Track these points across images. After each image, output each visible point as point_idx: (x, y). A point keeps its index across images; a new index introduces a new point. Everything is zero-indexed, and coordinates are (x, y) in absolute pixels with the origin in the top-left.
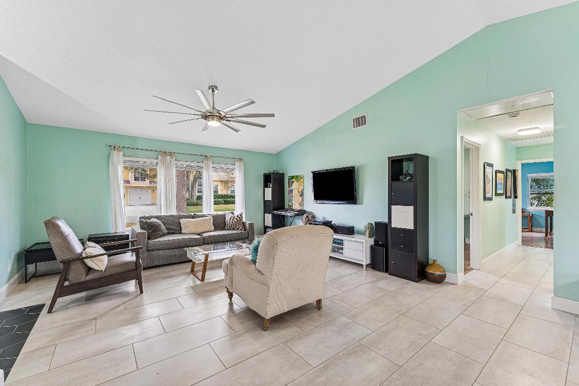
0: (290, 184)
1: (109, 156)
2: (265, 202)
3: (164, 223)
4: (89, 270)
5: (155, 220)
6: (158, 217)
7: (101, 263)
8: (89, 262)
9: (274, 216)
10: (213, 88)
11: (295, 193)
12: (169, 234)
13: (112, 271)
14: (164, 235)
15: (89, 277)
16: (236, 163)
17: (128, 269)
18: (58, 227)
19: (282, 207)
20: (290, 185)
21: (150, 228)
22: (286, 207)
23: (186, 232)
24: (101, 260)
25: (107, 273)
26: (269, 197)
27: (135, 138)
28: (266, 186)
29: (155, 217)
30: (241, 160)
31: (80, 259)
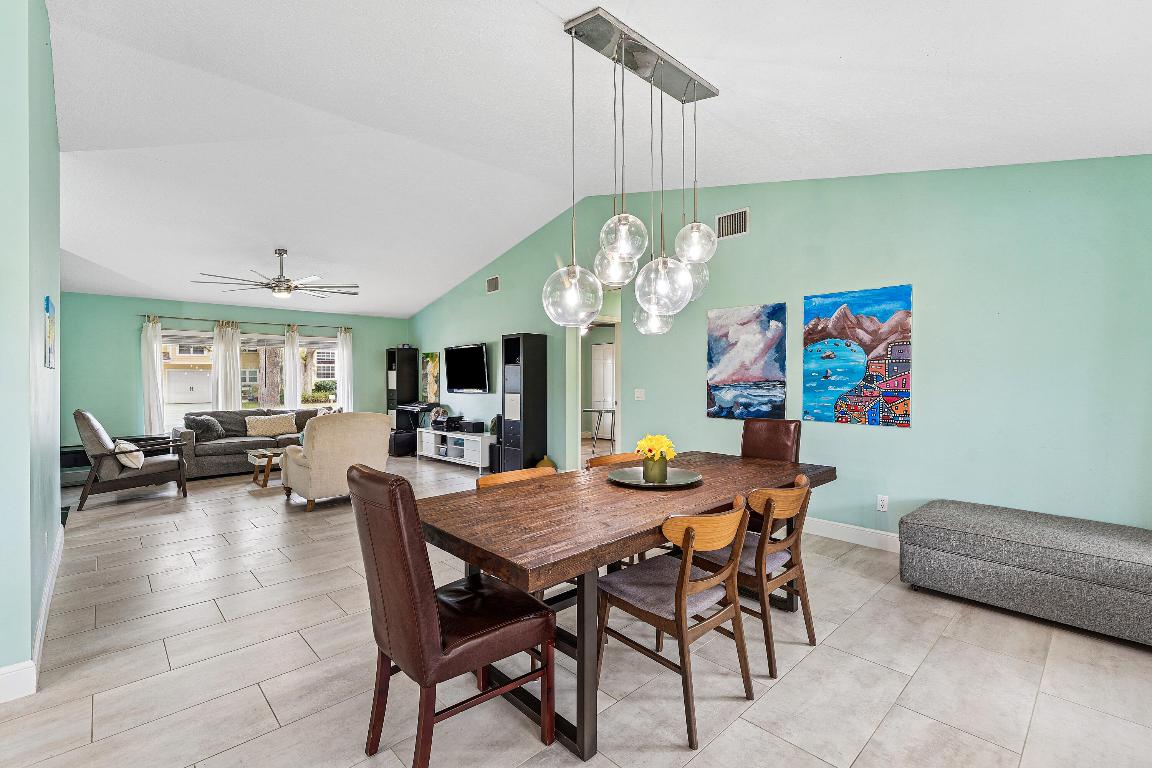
0: (425, 364)
1: (141, 329)
2: (389, 392)
3: (221, 422)
4: (123, 468)
5: (208, 417)
6: (213, 414)
7: (137, 460)
8: (123, 459)
9: (399, 413)
10: (281, 252)
11: (430, 379)
12: (227, 437)
13: (150, 470)
14: (219, 438)
15: (124, 475)
16: (339, 334)
17: (169, 468)
18: (87, 420)
19: (414, 398)
20: (424, 368)
21: (199, 427)
22: (420, 399)
23: (253, 434)
24: (137, 457)
25: (144, 472)
26: (393, 385)
27: (180, 304)
28: (390, 368)
29: (207, 414)
30: (347, 329)
31: (113, 455)
